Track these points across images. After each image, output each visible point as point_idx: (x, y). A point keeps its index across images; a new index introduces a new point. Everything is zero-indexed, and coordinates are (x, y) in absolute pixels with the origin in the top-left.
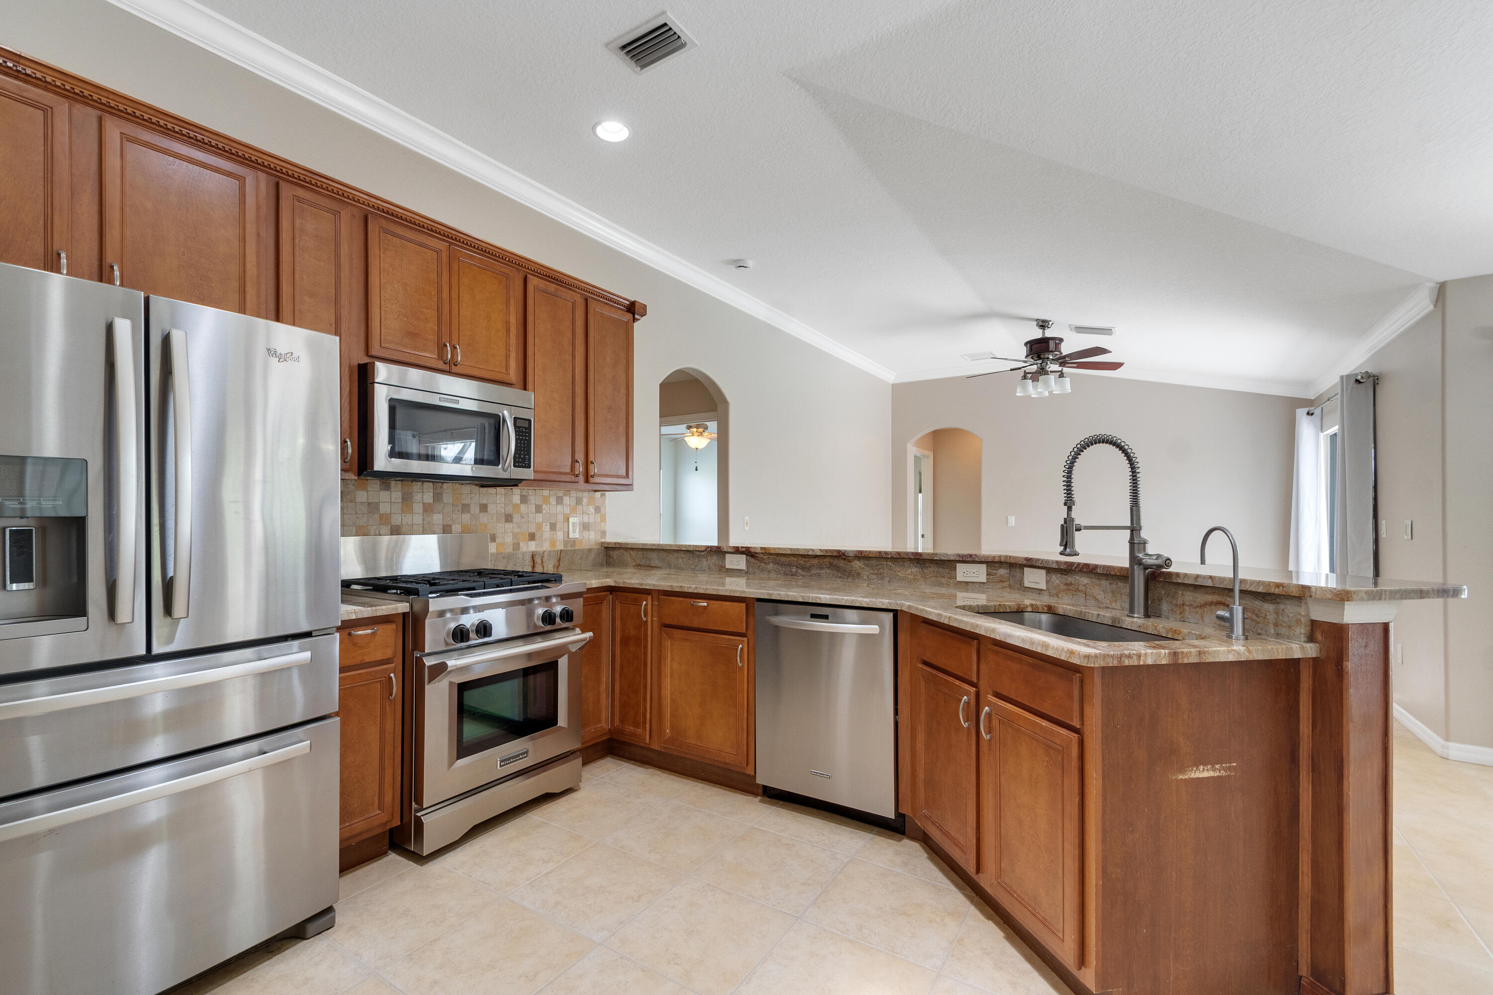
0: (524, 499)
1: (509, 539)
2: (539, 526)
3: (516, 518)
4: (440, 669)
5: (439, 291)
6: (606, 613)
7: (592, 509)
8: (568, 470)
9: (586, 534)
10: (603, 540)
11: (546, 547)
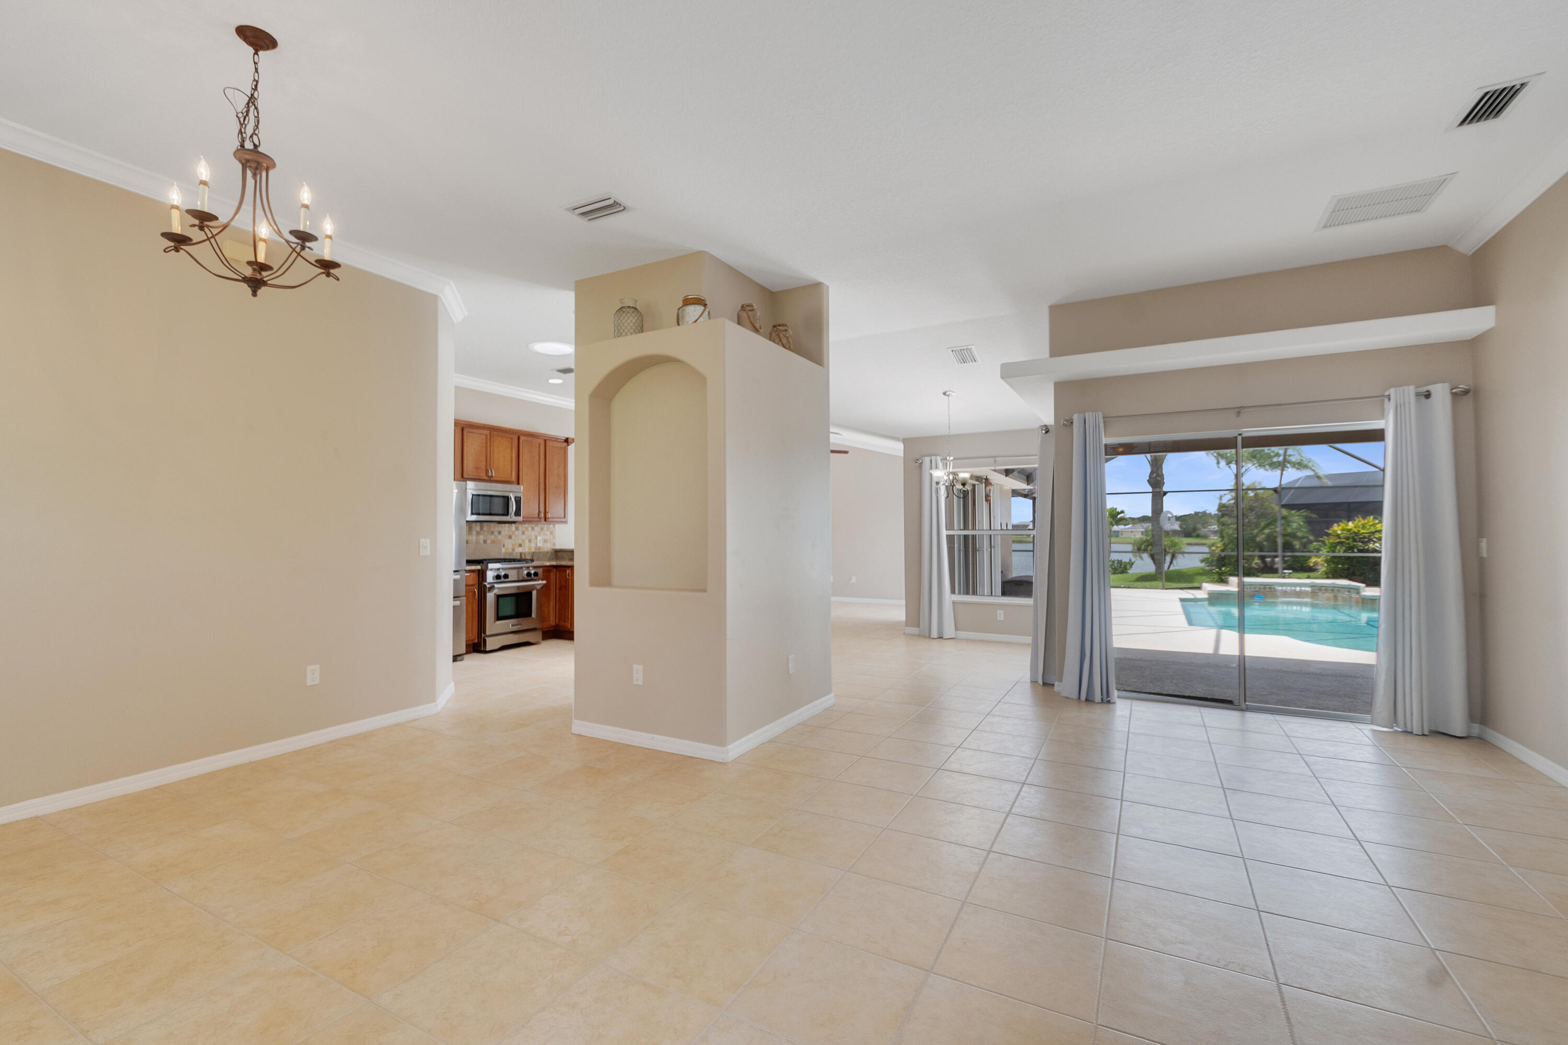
0: (517, 529)
1: (510, 546)
2: (524, 541)
3: (513, 537)
4: (492, 588)
5: (486, 450)
6: (552, 576)
7: (548, 533)
8: (537, 516)
9: (546, 544)
10: (554, 548)
11: (527, 550)
